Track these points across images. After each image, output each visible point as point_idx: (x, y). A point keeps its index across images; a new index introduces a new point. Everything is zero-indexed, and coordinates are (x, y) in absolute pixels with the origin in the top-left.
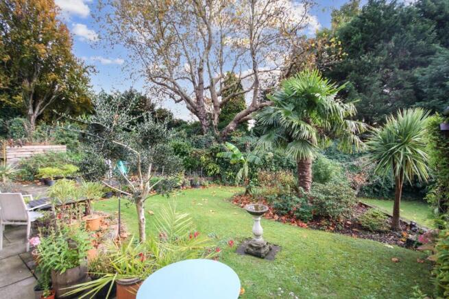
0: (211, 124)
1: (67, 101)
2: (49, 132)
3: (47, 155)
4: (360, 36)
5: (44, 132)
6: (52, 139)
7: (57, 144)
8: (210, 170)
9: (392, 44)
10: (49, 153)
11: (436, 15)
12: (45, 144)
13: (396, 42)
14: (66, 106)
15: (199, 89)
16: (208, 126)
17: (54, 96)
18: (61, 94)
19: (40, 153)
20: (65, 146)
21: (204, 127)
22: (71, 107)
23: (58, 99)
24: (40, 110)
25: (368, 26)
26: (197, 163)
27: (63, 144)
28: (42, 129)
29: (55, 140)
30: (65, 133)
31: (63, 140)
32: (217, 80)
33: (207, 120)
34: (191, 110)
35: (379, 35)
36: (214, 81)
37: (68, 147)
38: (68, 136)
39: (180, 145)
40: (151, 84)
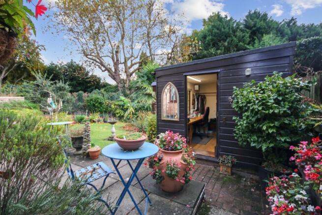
0: (124, 86)
1: (25, 68)
2: (12, 88)
3: (12, 103)
4: (210, 37)
5: (8, 88)
6: (15, 93)
7: (18, 96)
8: (118, 114)
9: (226, 44)
10: (13, 102)
11: (252, 27)
12: (10, 96)
13: (228, 43)
14: (24, 71)
15: (116, 64)
16: (122, 88)
17: (16, 65)
18: (20, 63)
19: (7, 101)
20: (24, 97)
21: (119, 88)
22: (27, 72)
23: (19, 66)
24: (5, 74)
25: (215, 32)
26: (109, 109)
27: (22, 96)
28: (8, 86)
29: (17, 93)
30: (23, 89)
31: (22, 94)
32: (129, 58)
33: (121, 83)
34: (112, 77)
35: (221, 37)
36: (127, 59)
37: (26, 98)
38: (25, 91)
39: (98, 98)
40: (86, 59)
